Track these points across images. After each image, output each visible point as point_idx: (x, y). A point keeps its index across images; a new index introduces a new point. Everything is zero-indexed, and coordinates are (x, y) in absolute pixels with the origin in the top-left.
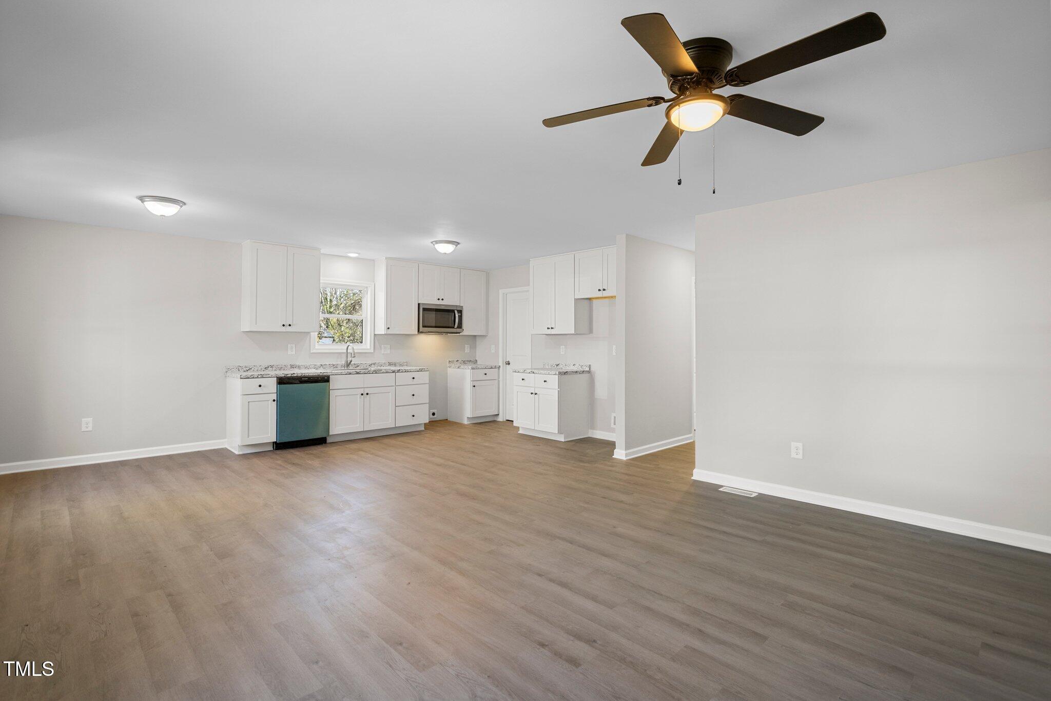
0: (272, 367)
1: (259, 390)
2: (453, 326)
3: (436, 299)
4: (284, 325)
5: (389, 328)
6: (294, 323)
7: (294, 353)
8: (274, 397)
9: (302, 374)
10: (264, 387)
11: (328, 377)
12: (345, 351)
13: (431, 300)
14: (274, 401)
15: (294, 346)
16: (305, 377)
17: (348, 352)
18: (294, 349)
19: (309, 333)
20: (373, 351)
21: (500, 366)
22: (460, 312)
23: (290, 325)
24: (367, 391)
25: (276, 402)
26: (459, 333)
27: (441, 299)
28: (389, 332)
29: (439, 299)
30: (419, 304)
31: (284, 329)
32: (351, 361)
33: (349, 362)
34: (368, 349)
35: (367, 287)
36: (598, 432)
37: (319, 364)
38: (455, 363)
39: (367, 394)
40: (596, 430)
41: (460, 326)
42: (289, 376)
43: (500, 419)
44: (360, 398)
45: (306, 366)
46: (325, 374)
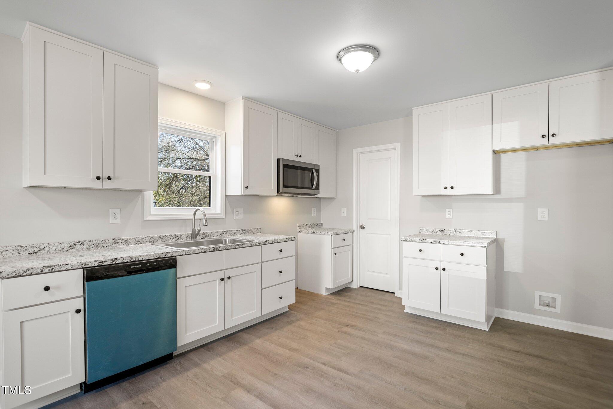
0: (82, 243)
1: (46, 296)
2: (311, 187)
3: (294, 155)
4: (98, 178)
5: (247, 187)
6: (116, 175)
7: (118, 221)
8: (79, 304)
9: (131, 258)
10: (58, 288)
11: (174, 260)
12: (192, 217)
13: (290, 156)
14: (78, 311)
15: (118, 211)
16: (136, 263)
17: (196, 218)
18: (119, 216)
19: (141, 191)
20: (224, 217)
21: (354, 230)
22: (317, 171)
23: (109, 178)
24: (228, 273)
25: (82, 312)
26: (315, 194)
27: (299, 155)
28: (249, 192)
29: (297, 156)
30: (278, 160)
31: (98, 184)
32: (200, 230)
33: (197, 231)
34: (218, 214)
35: (216, 137)
36: (509, 311)
37: (156, 236)
38: (305, 227)
39: (229, 278)
40: (508, 309)
41: (317, 188)
42: (108, 263)
43: (354, 286)
44: (220, 284)
45: (137, 240)
46: (168, 255)
